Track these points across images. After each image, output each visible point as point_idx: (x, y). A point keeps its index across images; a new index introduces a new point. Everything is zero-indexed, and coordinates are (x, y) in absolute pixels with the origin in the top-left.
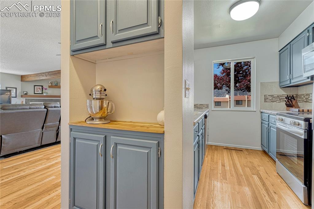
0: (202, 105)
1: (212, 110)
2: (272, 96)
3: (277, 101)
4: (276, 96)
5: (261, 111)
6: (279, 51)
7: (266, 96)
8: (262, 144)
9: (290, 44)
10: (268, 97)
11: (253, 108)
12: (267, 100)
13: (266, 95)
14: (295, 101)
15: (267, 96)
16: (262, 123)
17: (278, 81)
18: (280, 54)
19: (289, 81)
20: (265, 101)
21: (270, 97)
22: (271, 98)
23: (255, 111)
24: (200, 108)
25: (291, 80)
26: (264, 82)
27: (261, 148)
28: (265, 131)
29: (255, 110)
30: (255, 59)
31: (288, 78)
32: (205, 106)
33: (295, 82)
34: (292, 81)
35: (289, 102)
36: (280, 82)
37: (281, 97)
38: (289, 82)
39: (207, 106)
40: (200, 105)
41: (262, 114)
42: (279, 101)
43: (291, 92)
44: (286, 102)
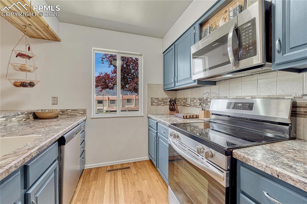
0: (75, 110)
1: (92, 117)
2: (157, 99)
3: (162, 105)
4: (161, 99)
5: (149, 115)
6: (163, 53)
7: (152, 99)
8: (149, 153)
9: (175, 45)
10: (154, 100)
11: (140, 113)
12: (153, 103)
13: (153, 98)
14: (176, 105)
15: (154, 99)
16: (149, 129)
17: (162, 83)
18: (164, 56)
19: (173, 84)
20: (152, 105)
21: (156, 100)
22: (156, 101)
23: (143, 117)
24: (72, 116)
25: (176, 83)
26: (150, 84)
27: (148, 157)
28: (153, 140)
29: (142, 115)
30: (142, 57)
31: (173, 80)
32: (80, 112)
33: (179, 85)
34: (177, 84)
35: (172, 106)
36: (164, 85)
37: (164, 101)
38: (173, 85)
39: (84, 112)
40: (72, 110)
41: (149, 119)
42: (163, 105)
43: (173, 96)
44: (170, 107)
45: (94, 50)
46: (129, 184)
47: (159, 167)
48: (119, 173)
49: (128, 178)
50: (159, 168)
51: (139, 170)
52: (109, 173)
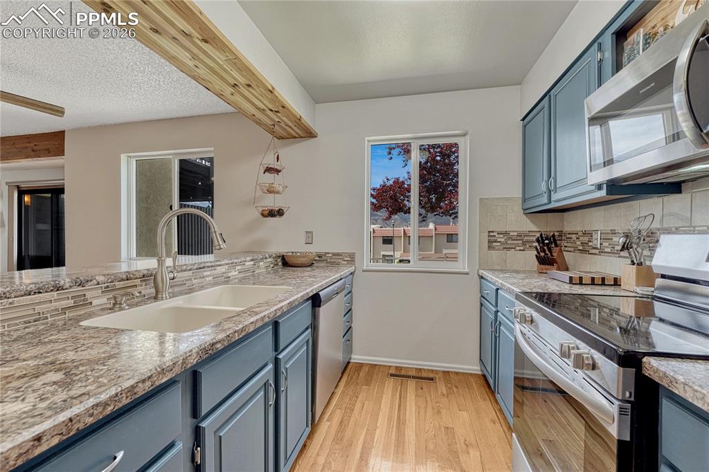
0: (338, 254)
1: (365, 267)
2: (506, 233)
3: (517, 248)
4: (515, 234)
5: (481, 272)
6: (523, 120)
7: (491, 234)
8: (481, 360)
9: (550, 96)
10: (497, 236)
11: (461, 265)
12: (494, 244)
13: (493, 232)
14: (558, 248)
15: (496, 234)
16: (482, 305)
17: (520, 196)
18: (525, 126)
19: (546, 195)
20: (490, 248)
21: (501, 236)
22: (503, 240)
23: (468, 274)
24: (333, 264)
25: (552, 193)
26: (488, 199)
27: (479, 368)
28: (488, 330)
29: (466, 270)
30: (468, 137)
31: (543, 187)
32: (346, 259)
33: (562, 197)
34: (554, 197)
35: (544, 251)
36: (524, 200)
37: (526, 238)
38: (545, 200)
39: (352, 259)
40: (334, 254)
41: (482, 280)
42: (522, 248)
43: (550, 226)
44: (538, 253)
45: (368, 141)
46: (429, 409)
47: (499, 391)
48: (411, 384)
49: (428, 398)
50: (498, 393)
51: (455, 389)
52: (392, 379)
